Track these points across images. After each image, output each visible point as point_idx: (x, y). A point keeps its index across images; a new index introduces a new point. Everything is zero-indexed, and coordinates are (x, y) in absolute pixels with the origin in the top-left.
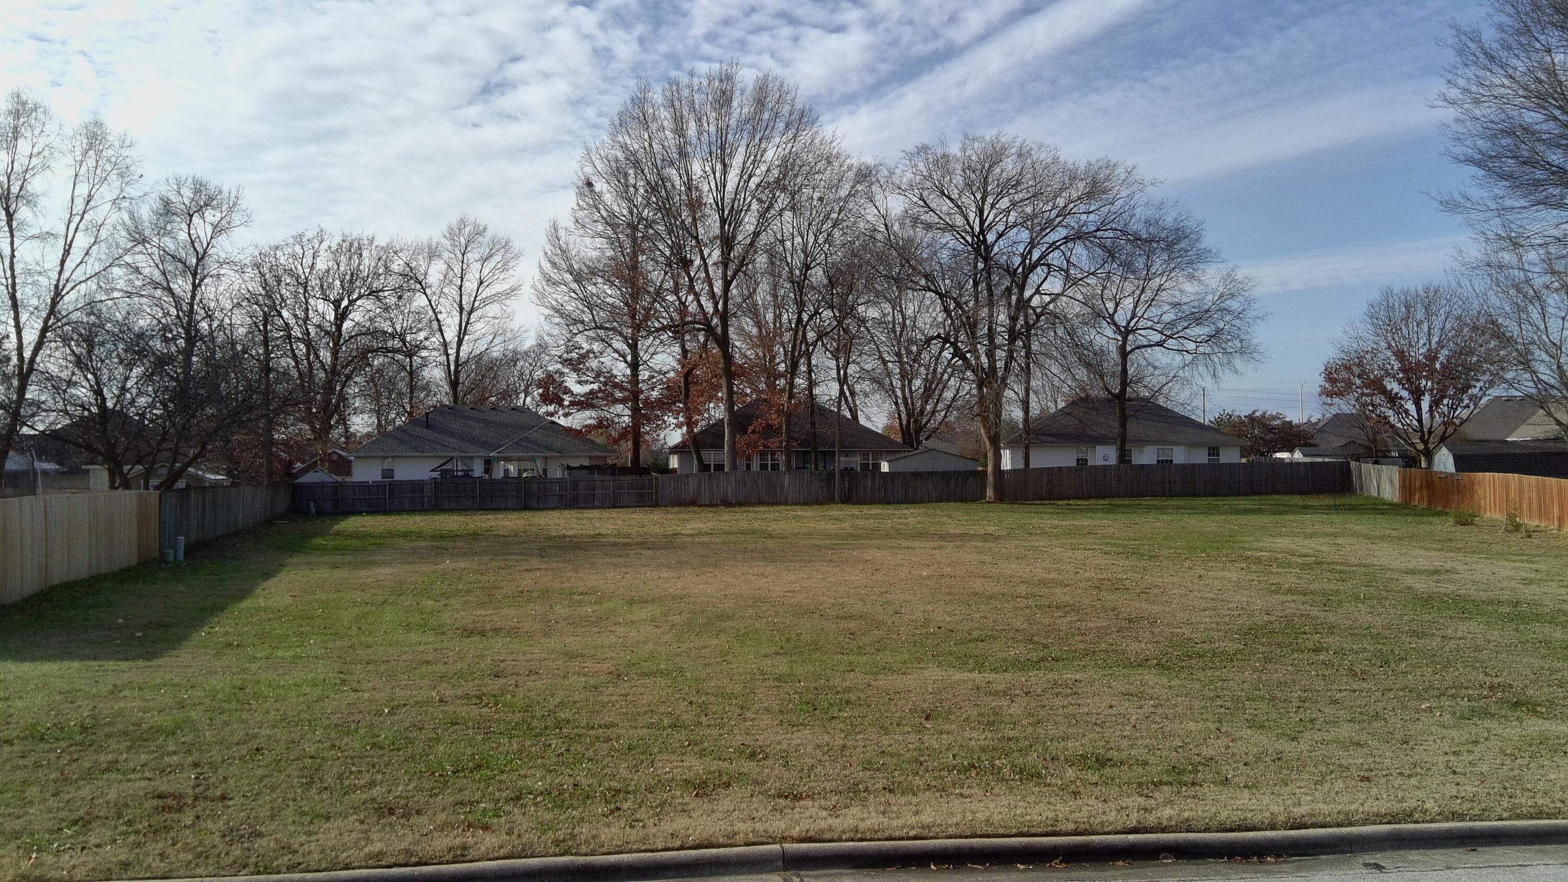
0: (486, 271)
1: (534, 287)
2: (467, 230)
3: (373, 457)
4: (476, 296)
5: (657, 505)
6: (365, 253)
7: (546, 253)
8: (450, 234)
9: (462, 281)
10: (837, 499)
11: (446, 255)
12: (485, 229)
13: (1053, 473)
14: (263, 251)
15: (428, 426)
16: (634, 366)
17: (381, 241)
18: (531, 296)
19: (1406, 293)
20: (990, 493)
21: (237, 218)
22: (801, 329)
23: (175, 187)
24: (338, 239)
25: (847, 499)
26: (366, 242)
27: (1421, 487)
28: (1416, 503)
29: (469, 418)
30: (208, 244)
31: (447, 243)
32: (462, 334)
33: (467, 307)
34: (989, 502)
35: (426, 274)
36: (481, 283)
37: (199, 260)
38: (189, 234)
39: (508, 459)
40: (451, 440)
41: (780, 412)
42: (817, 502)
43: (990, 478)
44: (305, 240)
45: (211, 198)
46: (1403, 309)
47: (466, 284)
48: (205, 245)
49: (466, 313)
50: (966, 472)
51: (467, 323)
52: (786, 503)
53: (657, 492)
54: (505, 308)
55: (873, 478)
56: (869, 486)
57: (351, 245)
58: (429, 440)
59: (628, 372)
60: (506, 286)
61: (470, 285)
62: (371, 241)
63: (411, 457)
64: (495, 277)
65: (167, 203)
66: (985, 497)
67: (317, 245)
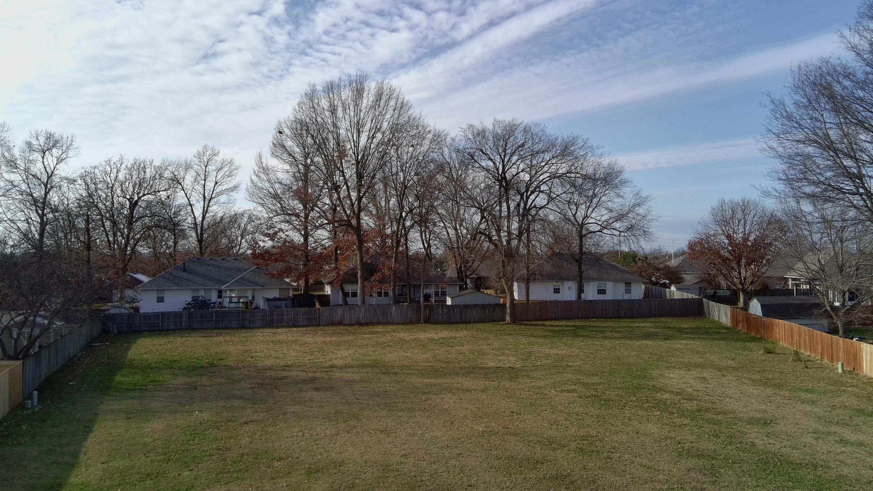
0: (219, 177)
1: (247, 190)
2: (208, 153)
3: (151, 290)
4: (213, 191)
5: (319, 325)
6: (148, 171)
7: (255, 172)
8: (198, 155)
9: (205, 181)
10: (422, 321)
11: (196, 167)
12: (219, 152)
13: (543, 304)
14: (87, 170)
15: (184, 270)
16: (306, 237)
17: (157, 163)
18: (246, 196)
19: (732, 203)
20: (508, 318)
21: (71, 153)
22: (402, 221)
23: (35, 135)
24: (132, 162)
25: (428, 321)
26: (148, 163)
27: (743, 321)
28: (740, 328)
29: (209, 265)
30: (54, 168)
31: (196, 160)
32: (205, 212)
33: (208, 198)
34: (507, 324)
35: (184, 178)
36: (216, 183)
37: (49, 178)
38: (43, 163)
39: (231, 290)
40: (198, 279)
41: (390, 269)
42: (411, 323)
43: (508, 310)
44: (112, 163)
45: (57, 142)
46: (730, 211)
47: (208, 183)
48: (52, 169)
49: (207, 201)
50: (494, 304)
51: (208, 206)
52: (393, 323)
53: (319, 317)
54: (230, 197)
55: (443, 308)
56: (440, 313)
57: (140, 165)
58: (185, 279)
59: (302, 240)
60: (231, 185)
61: (210, 185)
62: (151, 164)
63: (175, 289)
64: (224, 180)
65: (29, 145)
66: (505, 320)
67: (119, 166)
